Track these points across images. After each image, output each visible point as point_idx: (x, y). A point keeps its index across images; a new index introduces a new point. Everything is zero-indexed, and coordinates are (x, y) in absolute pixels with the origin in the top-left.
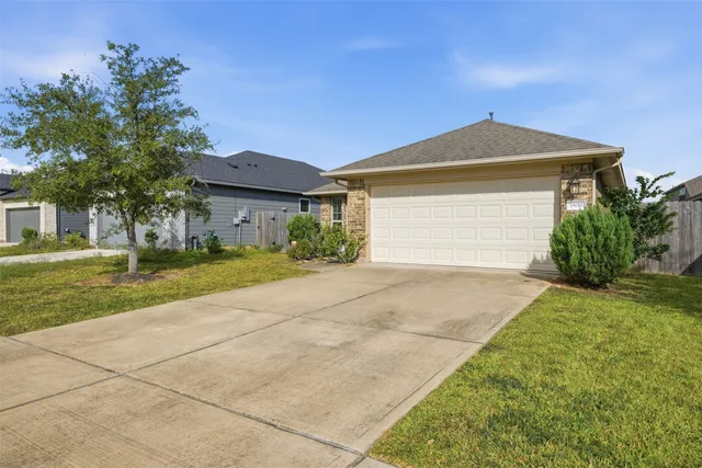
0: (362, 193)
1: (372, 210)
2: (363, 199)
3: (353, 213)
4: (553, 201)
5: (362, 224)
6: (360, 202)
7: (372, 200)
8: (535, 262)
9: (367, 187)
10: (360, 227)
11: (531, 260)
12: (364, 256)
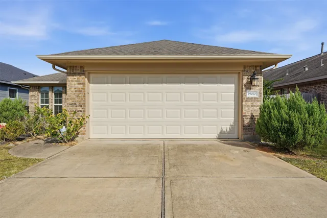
0: (82, 79)
1: (91, 94)
2: (84, 84)
3: (73, 96)
4: (233, 91)
5: (83, 106)
6: (81, 86)
7: (91, 86)
8: (222, 132)
9: (86, 73)
10: (81, 109)
11: (219, 131)
12: (84, 134)
